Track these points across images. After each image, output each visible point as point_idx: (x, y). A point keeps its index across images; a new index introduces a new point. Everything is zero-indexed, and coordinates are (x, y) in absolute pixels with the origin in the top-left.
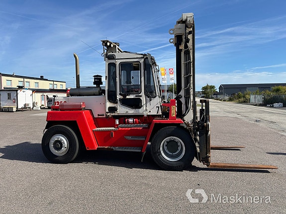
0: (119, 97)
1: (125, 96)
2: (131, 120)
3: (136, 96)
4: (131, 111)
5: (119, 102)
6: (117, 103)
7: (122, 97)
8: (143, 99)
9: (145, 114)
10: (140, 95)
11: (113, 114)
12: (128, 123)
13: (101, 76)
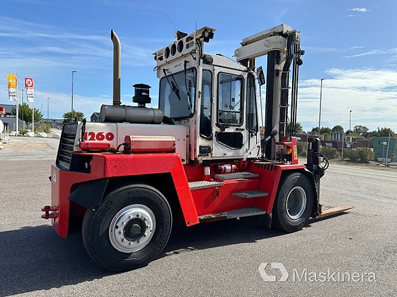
0: (215, 129)
1: (223, 128)
2: (228, 167)
3: (237, 129)
4: (230, 153)
5: (214, 138)
6: (211, 139)
7: (218, 130)
8: (245, 134)
9: (246, 156)
10: (241, 127)
11: (205, 158)
12: (225, 172)
13: (149, 87)
